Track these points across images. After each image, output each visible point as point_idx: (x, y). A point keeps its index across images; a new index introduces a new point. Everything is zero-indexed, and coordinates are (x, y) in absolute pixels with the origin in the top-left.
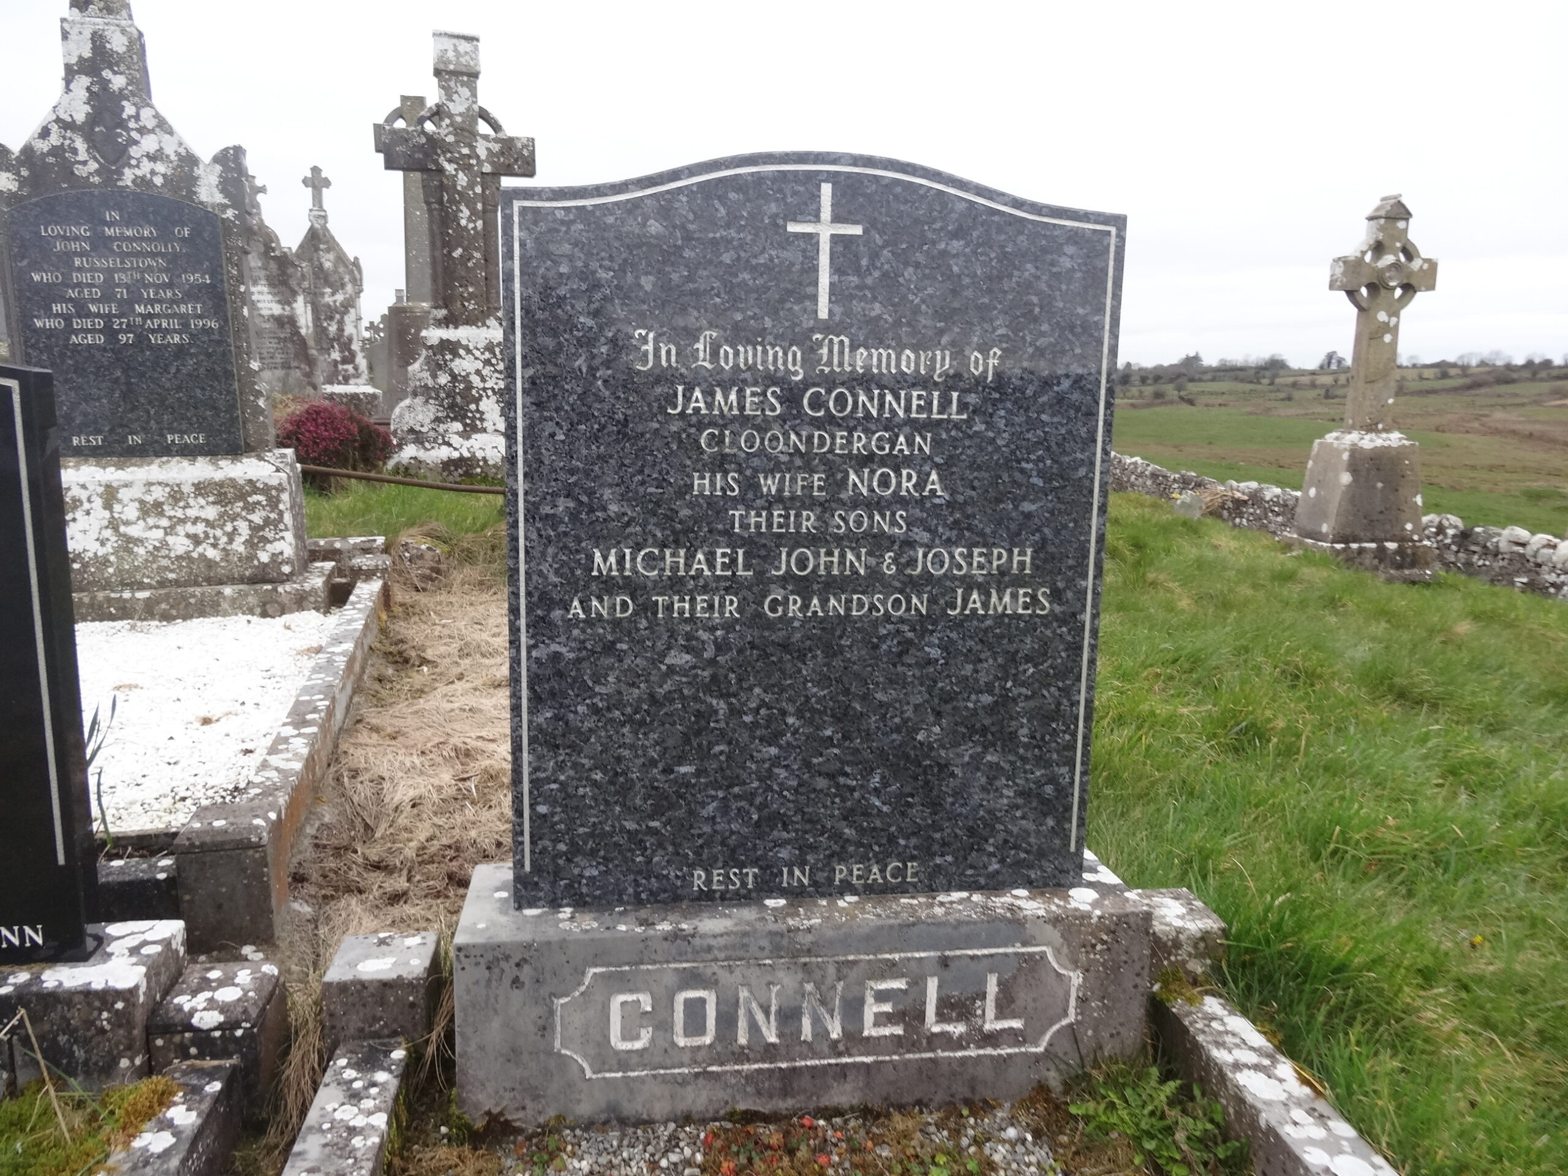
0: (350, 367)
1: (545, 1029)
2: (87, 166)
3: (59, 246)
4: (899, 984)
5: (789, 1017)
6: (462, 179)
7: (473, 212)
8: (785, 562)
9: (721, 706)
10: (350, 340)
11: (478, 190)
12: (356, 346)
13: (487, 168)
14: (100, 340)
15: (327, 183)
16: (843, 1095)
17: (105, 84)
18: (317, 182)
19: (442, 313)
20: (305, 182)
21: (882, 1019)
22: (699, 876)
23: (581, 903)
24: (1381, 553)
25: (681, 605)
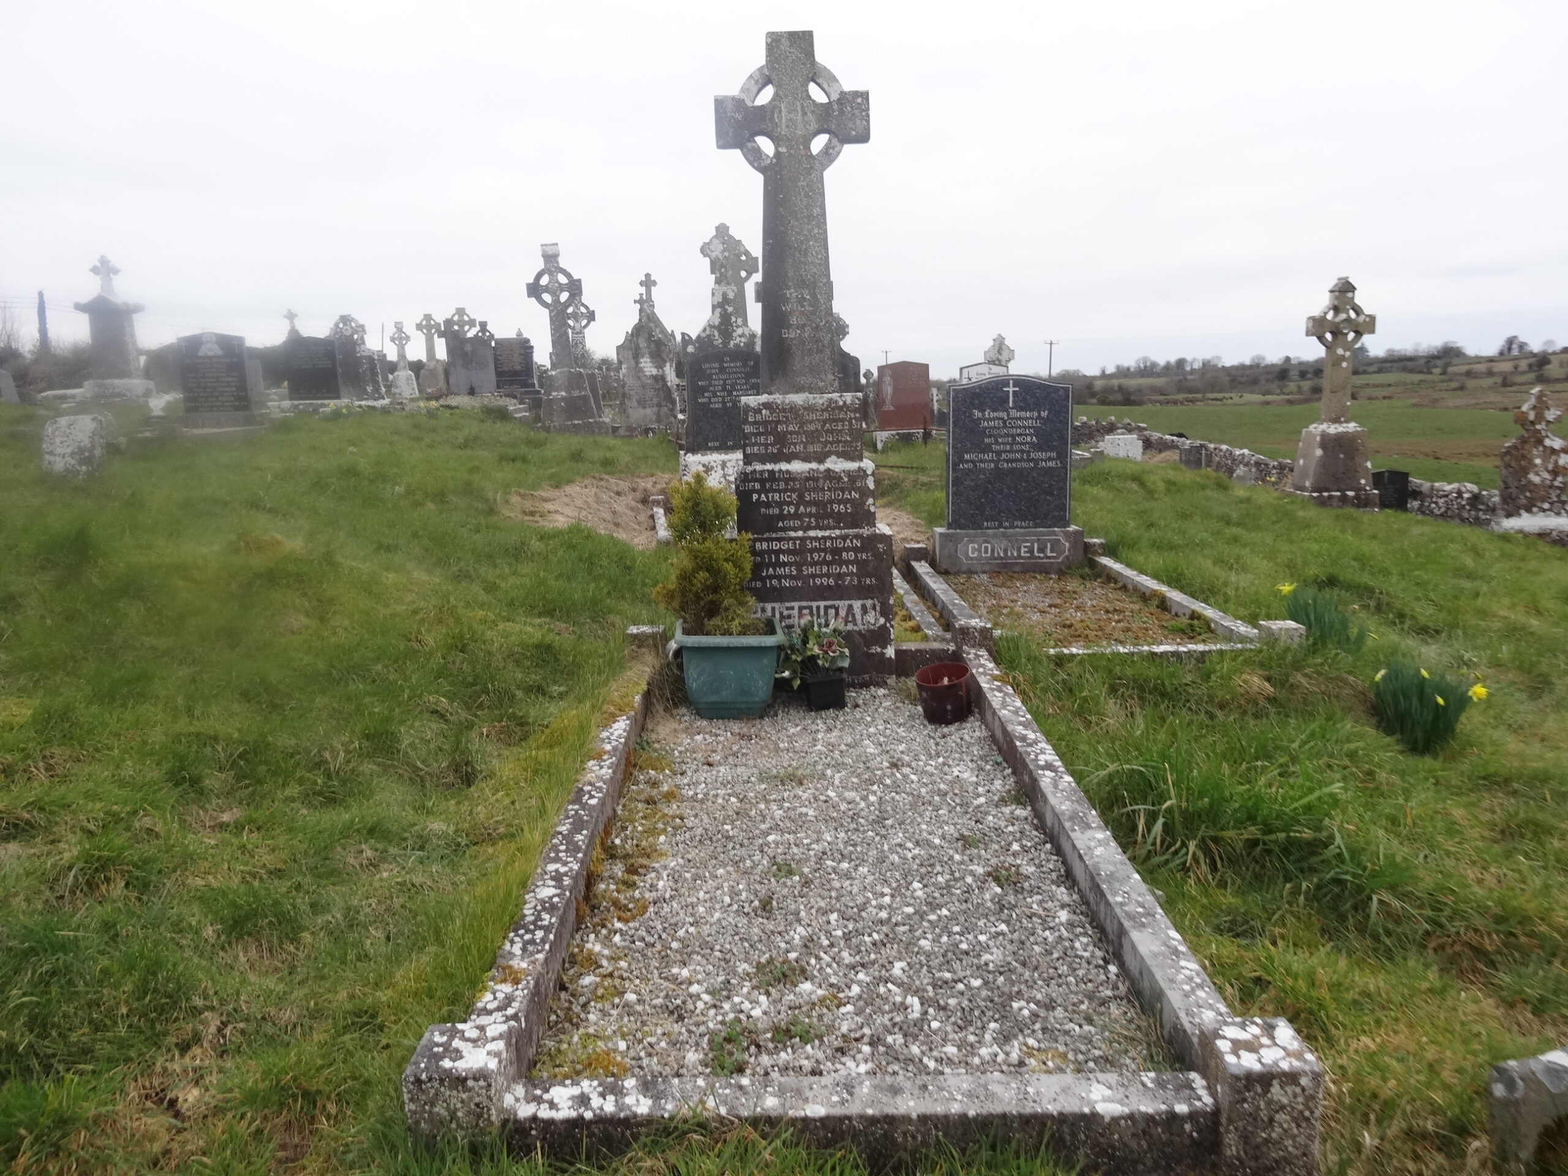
1: (956, 551)
2: (718, 341)
3: (708, 372)
4: (1029, 545)
5: (1006, 551)
8: (1004, 456)
9: (990, 487)
14: (720, 406)
15: (654, 283)
16: (1017, 569)
17: (726, 310)
18: (648, 283)
20: (641, 284)
21: (1025, 552)
22: (985, 524)
23: (961, 529)
24: (1344, 499)
25: (982, 465)
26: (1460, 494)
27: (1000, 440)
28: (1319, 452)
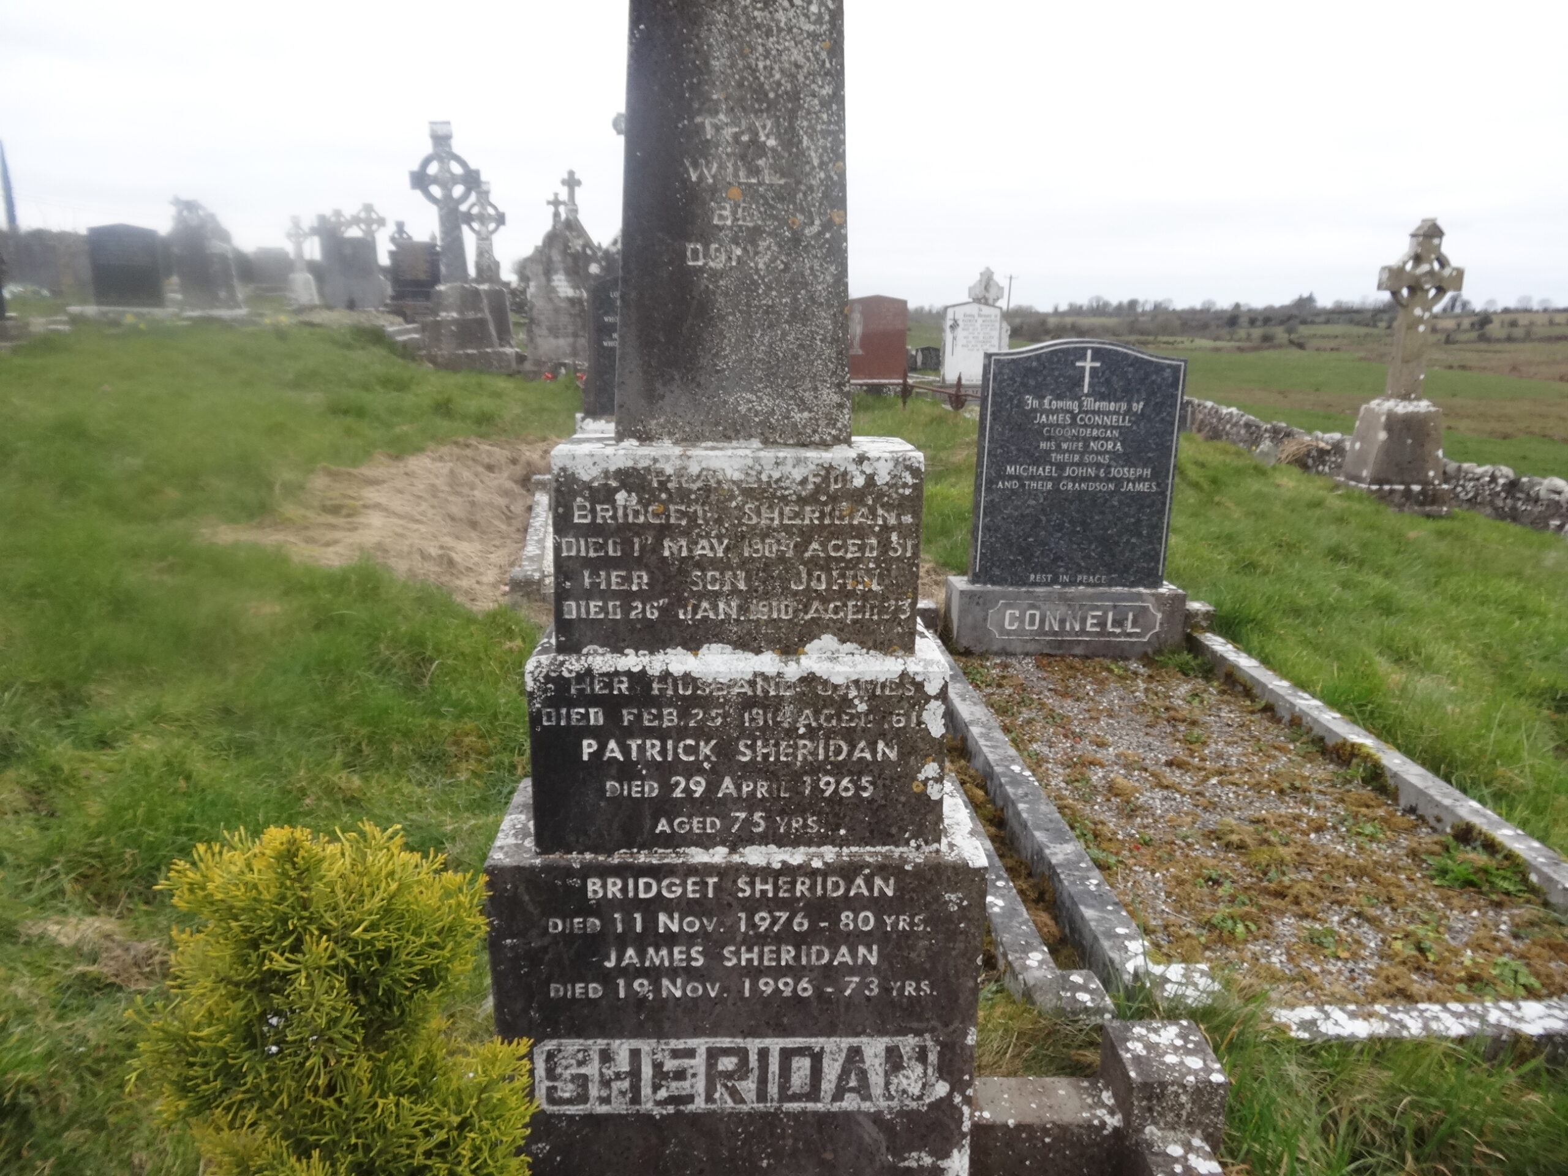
1: (985, 619)
4: (1099, 613)
5: (1062, 622)
8: (1068, 471)
9: (1044, 518)
15: (579, 183)
16: (1078, 650)
21: (1093, 625)
22: (1032, 577)
23: (993, 583)
24: (1408, 493)
25: (1034, 485)
27: (1065, 446)
28: (1382, 436)
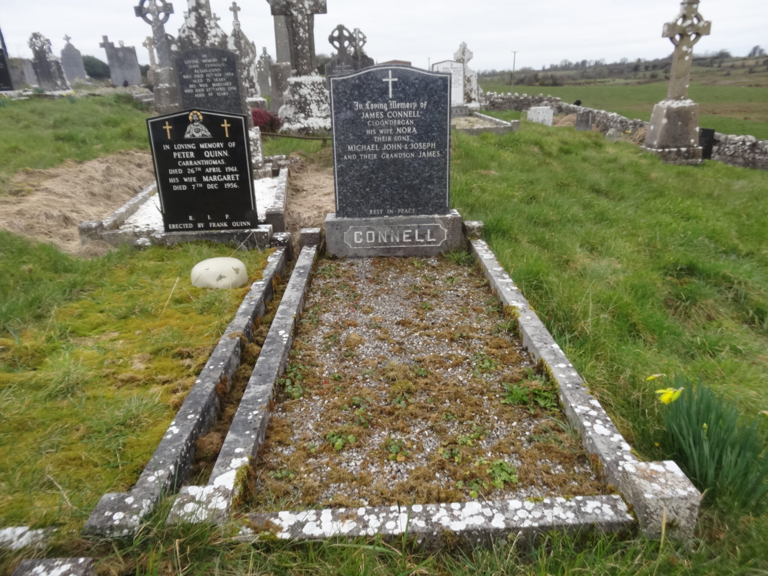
0: (253, 90)
1: (342, 238)
2: (196, 41)
3: (190, 67)
4: (410, 231)
5: (389, 237)
6: (300, 17)
7: (305, 30)
8: (385, 147)
10: (253, 78)
11: (306, 21)
12: (255, 81)
13: (309, 12)
14: (203, 95)
15: (239, 9)
16: (400, 253)
17: (199, 14)
18: (235, 9)
19: (295, 71)
20: (231, 9)
21: (407, 238)
22: (371, 211)
23: (348, 216)
24: (679, 153)
25: (365, 156)
26: (744, 143)
27: (381, 132)
28: (665, 121)
